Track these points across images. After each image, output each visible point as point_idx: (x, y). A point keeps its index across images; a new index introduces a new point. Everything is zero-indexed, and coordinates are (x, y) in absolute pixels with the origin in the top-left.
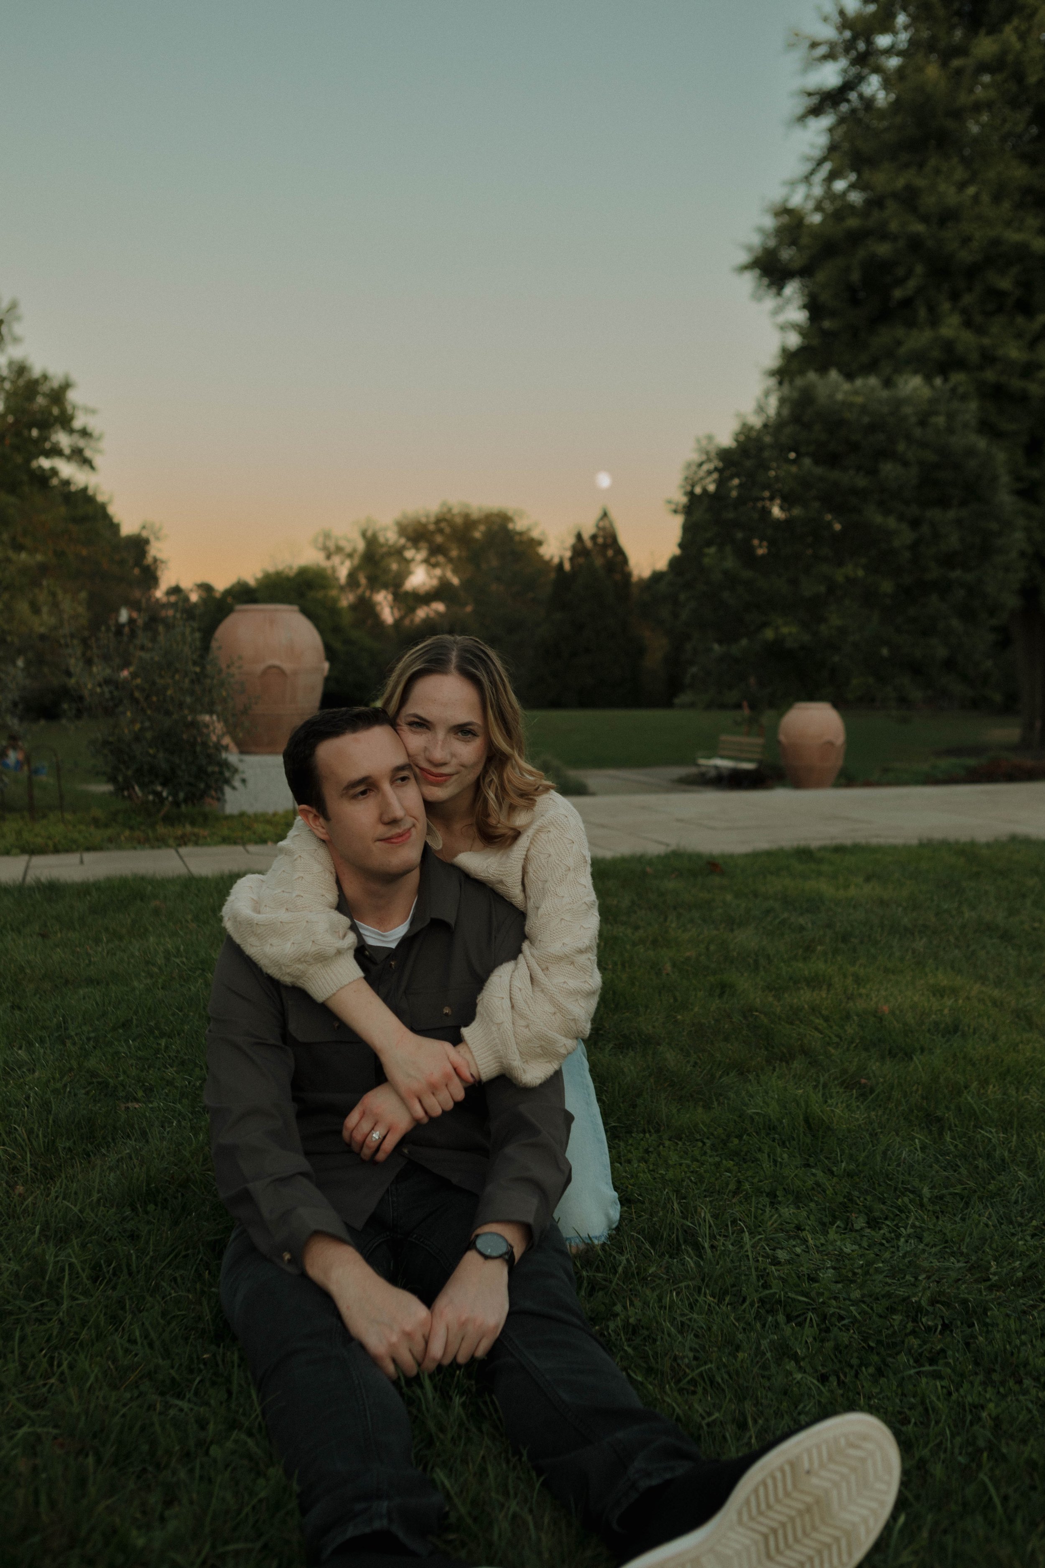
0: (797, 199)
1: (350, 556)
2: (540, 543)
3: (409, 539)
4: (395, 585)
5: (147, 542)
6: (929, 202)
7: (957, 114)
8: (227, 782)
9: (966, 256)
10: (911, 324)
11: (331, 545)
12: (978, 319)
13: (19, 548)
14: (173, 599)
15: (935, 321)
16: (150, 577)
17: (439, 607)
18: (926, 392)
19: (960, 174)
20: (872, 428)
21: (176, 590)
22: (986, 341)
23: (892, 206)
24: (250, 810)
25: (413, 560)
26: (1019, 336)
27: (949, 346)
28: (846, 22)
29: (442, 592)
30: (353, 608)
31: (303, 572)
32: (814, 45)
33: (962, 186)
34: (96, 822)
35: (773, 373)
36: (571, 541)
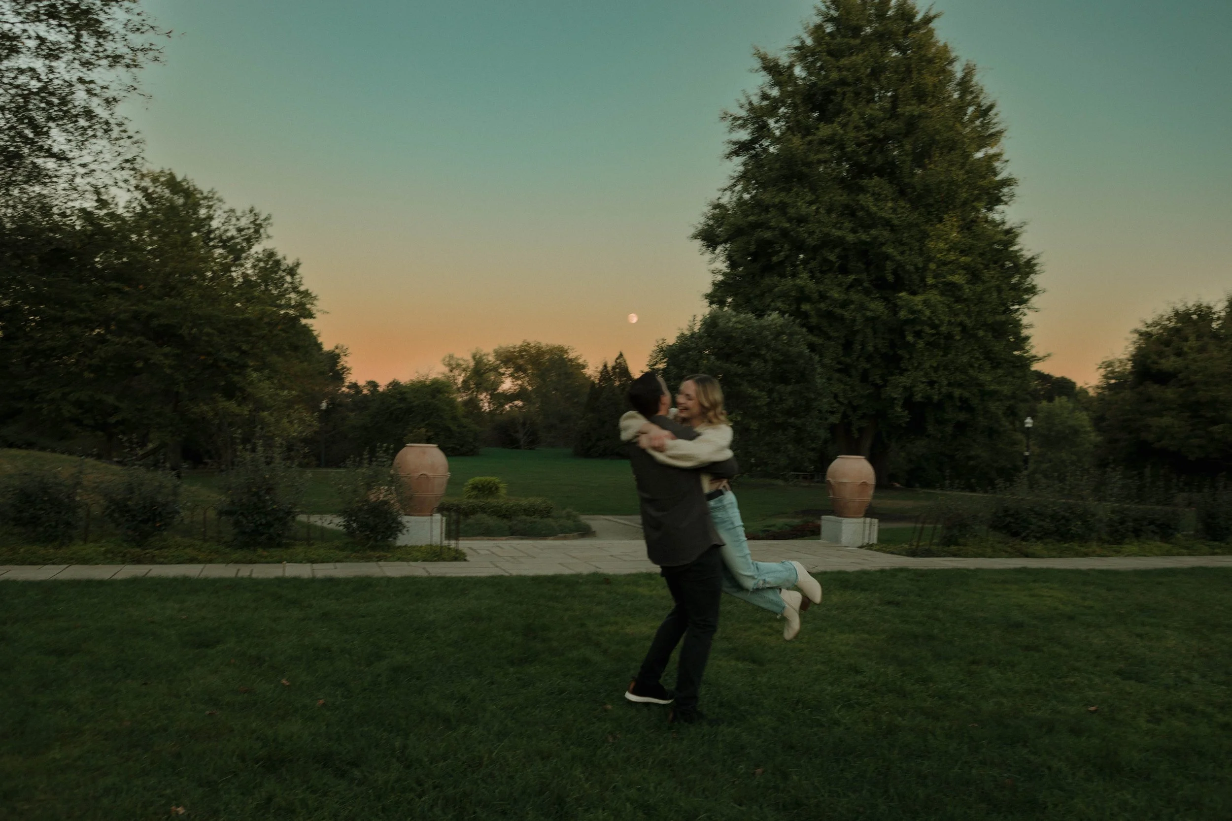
0: (725, 200)
1: (465, 370)
2: (584, 367)
3: (502, 362)
4: (492, 389)
5: (338, 356)
6: (792, 211)
7: (809, 165)
8: (400, 531)
9: (811, 242)
10: (782, 276)
11: (453, 362)
12: (818, 275)
13: (283, 388)
14: (352, 392)
15: (794, 275)
16: (338, 376)
17: (519, 403)
18: (781, 321)
19: (809, 197)
20: (748, 341)
21: (354, 386)
22: (822, 288)
23: (773, 212)
24: (410, 544)
25: (504, 374)
26: (840, 285)
27: (801, 289)
28: (752, 108)
29: (520, 394)
30: (466, 403)
31: (435, 382)
32: (736, 119)
33: (811, 203)
34: (337, 548)
35: (707, 296)
36: (600, 368)
